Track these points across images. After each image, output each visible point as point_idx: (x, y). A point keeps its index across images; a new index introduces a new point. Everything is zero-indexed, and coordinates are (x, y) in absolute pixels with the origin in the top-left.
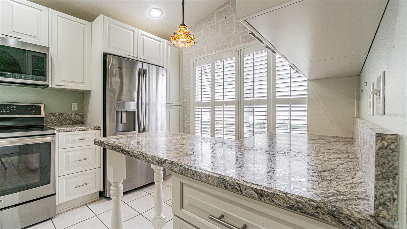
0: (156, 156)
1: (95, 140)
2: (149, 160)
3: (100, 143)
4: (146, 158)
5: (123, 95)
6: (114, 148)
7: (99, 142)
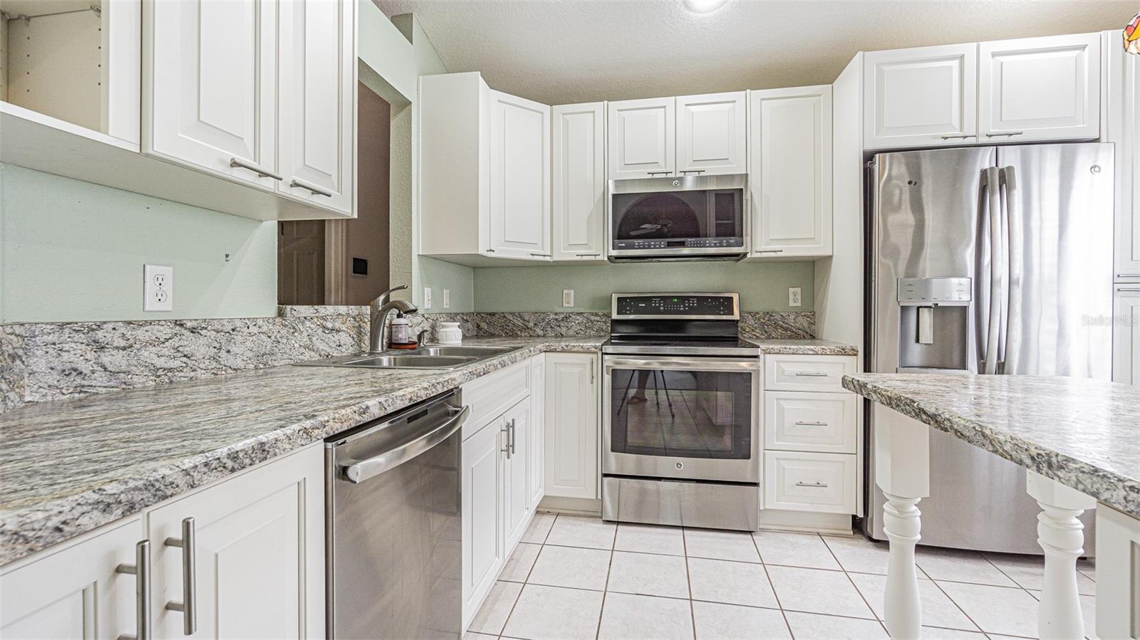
0: (1032, 442)
1: (846, 378)
2: (1003, 450)
3: (860, 387)
4: (993, 443)
5: (925, 259)
6: (894, 402)
7: (856, 383)
